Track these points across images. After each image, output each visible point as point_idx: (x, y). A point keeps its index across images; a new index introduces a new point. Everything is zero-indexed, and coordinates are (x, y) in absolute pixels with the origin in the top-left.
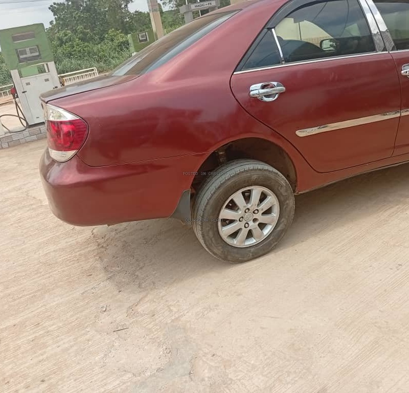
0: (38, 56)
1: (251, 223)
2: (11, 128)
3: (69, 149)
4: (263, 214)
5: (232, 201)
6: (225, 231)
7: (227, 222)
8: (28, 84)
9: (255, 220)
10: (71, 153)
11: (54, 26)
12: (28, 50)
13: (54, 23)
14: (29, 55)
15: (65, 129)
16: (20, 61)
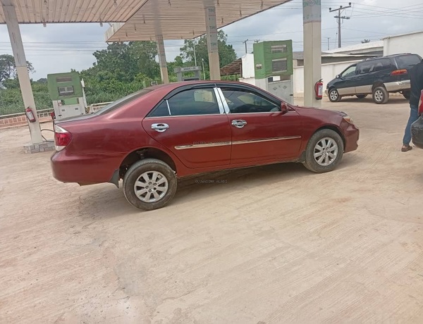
0: (72, 93)
1: (153, 190)
2: (48, 139)
3: (63, 145)
4: (159, 186)
5: (142, 177)
6: (138, 193)
7: (139, 188)
8: (64, 110)
9: (155, 189)
10: (64, 147)
11: (96, 67)
12: (66, 88)
13: (97, 64)
14: (66, 91)
15: (61, 136)
16: (60, 95)
